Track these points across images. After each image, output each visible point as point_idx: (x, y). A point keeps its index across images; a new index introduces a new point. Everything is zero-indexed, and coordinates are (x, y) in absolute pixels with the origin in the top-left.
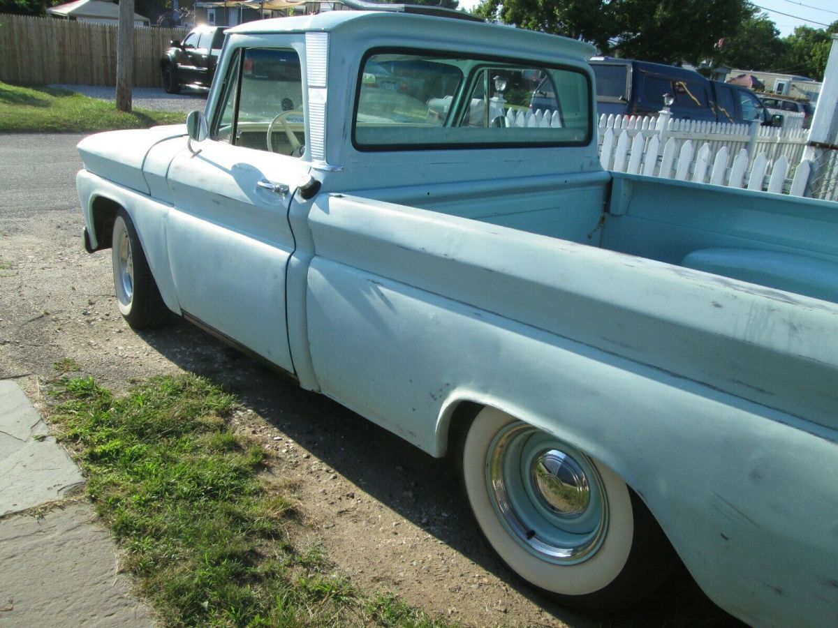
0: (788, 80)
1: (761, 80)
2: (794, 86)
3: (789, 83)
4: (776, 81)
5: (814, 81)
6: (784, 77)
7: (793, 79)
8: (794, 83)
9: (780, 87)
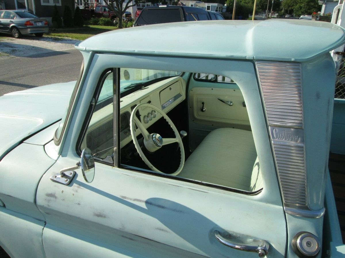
0: (194, 3)
1: (184, 4)
2: (197, 5)
3: (195, 4)
4: (190, 4)
5: (203, 3)
6: (192, 2)
7: (196, 2)
8: (196, 4)
9: (192, 5)
